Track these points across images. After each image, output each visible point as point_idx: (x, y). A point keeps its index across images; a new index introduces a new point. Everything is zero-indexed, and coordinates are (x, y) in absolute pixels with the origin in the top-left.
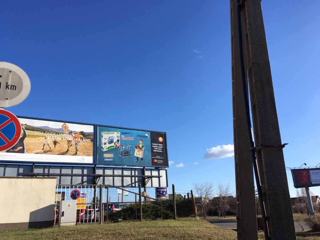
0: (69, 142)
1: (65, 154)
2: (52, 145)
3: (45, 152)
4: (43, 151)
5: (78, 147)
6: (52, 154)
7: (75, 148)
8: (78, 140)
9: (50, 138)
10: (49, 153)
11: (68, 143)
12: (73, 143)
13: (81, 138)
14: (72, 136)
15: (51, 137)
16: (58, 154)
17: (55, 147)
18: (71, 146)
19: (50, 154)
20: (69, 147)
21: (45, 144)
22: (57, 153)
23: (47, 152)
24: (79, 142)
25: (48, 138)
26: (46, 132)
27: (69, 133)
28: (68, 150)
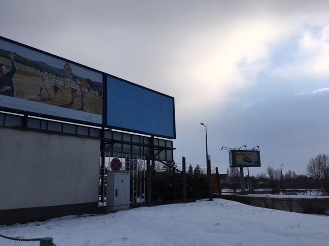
0: (73, 90)
1: (69, 108)
2: (52, 92)
3: (43, 100)
4: (39, 98)
5: (84, 99)
6: (52, 104)
7: (80, 101)
8: (84, 89)
9: (49, 81)
10: (48, 101)
11: (72, 92)
12: (79, 93)
13: (88, 88)
14: (77, 82)
15: (51, 80)
16: (60, 106)
17: (56, 95)
18: (76, 97)
19: (49, 104)
20: (73, 97)
21: (42, 89)
22: (59, 104)
23: (46, 100)
24: (85, 93)
25: (47, 80)
26: (44, 71)
27: (73, 78)
28: (72, 102)
